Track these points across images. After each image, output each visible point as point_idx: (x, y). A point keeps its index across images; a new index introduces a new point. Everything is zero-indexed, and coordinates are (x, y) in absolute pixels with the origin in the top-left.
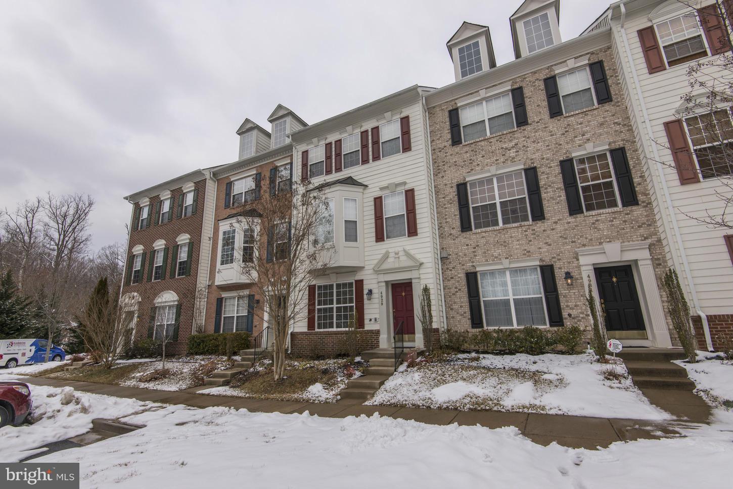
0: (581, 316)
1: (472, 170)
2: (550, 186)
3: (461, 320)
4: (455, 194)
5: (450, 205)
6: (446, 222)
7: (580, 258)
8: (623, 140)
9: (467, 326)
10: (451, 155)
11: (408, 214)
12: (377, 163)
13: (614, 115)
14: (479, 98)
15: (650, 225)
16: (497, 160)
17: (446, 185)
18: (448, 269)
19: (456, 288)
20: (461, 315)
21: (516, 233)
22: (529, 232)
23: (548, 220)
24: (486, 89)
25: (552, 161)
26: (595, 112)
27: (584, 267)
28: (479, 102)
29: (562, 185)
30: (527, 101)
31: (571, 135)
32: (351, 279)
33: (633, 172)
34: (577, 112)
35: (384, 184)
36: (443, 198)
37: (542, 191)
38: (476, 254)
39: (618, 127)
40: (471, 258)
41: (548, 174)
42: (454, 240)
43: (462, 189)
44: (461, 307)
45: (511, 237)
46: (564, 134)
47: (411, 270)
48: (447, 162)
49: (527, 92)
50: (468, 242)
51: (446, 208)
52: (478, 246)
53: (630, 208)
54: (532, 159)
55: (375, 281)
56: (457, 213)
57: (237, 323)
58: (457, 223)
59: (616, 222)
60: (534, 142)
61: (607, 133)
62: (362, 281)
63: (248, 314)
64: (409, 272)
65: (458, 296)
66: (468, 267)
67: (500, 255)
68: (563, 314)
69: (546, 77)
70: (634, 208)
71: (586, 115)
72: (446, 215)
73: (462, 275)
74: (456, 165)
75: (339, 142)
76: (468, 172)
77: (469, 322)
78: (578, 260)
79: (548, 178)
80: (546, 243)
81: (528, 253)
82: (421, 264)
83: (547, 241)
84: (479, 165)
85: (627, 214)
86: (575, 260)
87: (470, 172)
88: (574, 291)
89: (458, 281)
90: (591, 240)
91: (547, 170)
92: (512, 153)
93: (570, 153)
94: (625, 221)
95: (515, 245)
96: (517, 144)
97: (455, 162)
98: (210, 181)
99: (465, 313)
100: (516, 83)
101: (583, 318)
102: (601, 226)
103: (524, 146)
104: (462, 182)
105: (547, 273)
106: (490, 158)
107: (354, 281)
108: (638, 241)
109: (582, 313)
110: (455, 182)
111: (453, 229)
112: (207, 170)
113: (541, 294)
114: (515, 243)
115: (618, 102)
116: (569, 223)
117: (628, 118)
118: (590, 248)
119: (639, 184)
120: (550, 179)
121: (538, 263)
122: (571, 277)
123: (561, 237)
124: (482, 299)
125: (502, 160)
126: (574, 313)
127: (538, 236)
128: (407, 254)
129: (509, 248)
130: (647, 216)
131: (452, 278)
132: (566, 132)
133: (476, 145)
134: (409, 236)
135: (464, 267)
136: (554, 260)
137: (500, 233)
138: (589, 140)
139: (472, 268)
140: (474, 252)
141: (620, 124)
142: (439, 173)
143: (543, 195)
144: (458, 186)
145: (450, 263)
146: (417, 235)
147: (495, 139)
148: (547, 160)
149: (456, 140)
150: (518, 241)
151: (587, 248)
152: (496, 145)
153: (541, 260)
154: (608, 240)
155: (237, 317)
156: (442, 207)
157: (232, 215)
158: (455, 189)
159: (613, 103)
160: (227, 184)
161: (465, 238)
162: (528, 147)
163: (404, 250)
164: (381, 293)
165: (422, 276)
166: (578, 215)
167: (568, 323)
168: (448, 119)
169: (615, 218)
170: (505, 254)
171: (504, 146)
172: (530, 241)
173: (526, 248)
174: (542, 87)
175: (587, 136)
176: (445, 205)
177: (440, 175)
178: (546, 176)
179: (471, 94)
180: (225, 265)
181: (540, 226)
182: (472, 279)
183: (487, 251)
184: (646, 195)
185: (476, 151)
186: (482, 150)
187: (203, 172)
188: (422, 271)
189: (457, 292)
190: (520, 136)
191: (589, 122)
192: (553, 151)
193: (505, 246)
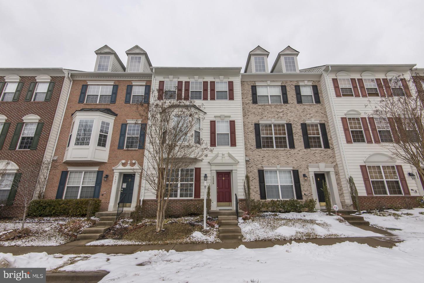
0: (309, 195)
1: (262, 118)
2: (297, 133)
3: (255, 195)
4: (253, 128)
5: (250, 134)
6: (249, 142)
7: (309, 168)
8: (324, 121)
9: (258, 198)
10: (252, 108)
11: (231, 133)
12: (213, 101)
13: (321, 109)
14: (266, 84)
15: (333, 158)
16: (274, 116)
17: (249, 122)
18: (248, 167)
19: (253, 177)
20: (255, 192)
21: (282, 152)
22: (288, 153)
23: (296, 149)
24: (271, 81)
25: (298, 122)
26: (314, 106)
27: (311, 172)
28: (266, 86)
29: (302, 134)
30: (288, 93)
31: (305, 113)
32: (192, 167)
33: (328, 134)
34: (308, 104)
35: (218, 114)
36: (247, 129)
37: (294, 135)
38: (263, 161)
39: (322, 115)
40: (261, 162)
41: (296, 128)
42: (252, 152)
43: (257, 126)
44: (255, 188)
45: (280, 154)
46: (302, 112)
47: (232, 165)
48: (250, 111)
49: (288, 89)
50: (260, 154)
51: (248, 134)
52: (264, 157)
53: (327, 149)
54: (290, 120)
55: (209, 169)
56: (254, 138)
57: (82, 192)
58: (254, 143)
59: (322, 154)
60: (290, 112)
61: (319, 116)
62: (200, 169)
63: (96, 186)
64: (231, 166)
65: (254, 182)
66: (259, 167)
67: (275, 162)
68: (302, 193)
69: (295, 85)
70: (328, 149)
71: (311, 106)
72: (248, 138)
73: (256, 171)
74: (254, 114)
75: (187, 83)
76: (260, 119)
77: (259, 196)
78: (308, 169)
79: (296, 130)
80: (295, 160)
81: (287, 163)
82: (238, 162)
83: (296, 159)
84: (266, 116)
85: (326, 152)
86: (307, 169)
87: (261, 119)
88: (306, 183)
89: (254, 174)
90: (313, 161)
91: (296, 126)
92: (281, 115)
93: (305, 121)
94: (325, 155)
95: (282, 159)
96: (283, 111)
97: (254, 112)
98: (67, 80)
99: (257, 191)
100: (283, 83)
101: (310, 196)
102: (317, 155)
103: (286, 113)
104: (257, 123)
105: (296, 173)
106: (271, 114)
107: (194, 168)
108: (330, 163)
109: (310, 193)
110: (254, 122)
111: (252, 146)
112: (67, 71)
113: (292, 183)
114: (282, 158)
115: (323, 104)
116: (304, 152)
117: (326, 112)
118: (313, 164)
119: (330, 140)
120: (297, 130)
121: (292, 169)
122: (306, 177)
123: (301, 158)
124: (266, 184)
125: (277, 117)
126: (306, 193)
127: (292, 156)
128: (230, 156)
129: (279, 160)
130: (333, 154)
131: (251, 172)
132: (304, 111)
133: (264, 106)
134: (231, 146)
135: (257, 167)
136: (298, 168)
137: (275, 152)
138: (312, 117)
139: (261, 168)
140: (262, 159)
141: (323, 114)
142: (245, 115)
143: (294, 137)
144: (256, 124)
145: (250, 164)
146: (236, 146)
147: (274, 106)
148: (296, 121)
149: (255, 101)
150: (283, 157)
151: (311, 164)
152: (274, 109)
153: (293, 168)
154: (319, 162)
155: (83, 187)
156: (247, 134)
157: (88, 110)
158: (253, 126)
159: (321, 104)
160: (83, 85)
161: (258, 152)
162: (288, 114)
163: (229, 154)
164: (213, 177)
165: (238, 169)
166: (308, 149)
167: (304, 198)
168: (251, 90)
169: (322, 153)
170: (277, 163)
171: (278, 110)
172: (289, 158)
173: (286, 161)
174: (294, 89)
175: (311, 115)
176: (248, 133)
177: (246, 117)
178: (295, 129)
179: (263, 81)
180: (79, 146)
181: (292, 151)
182: (261, 173)
183: (269, 160)
184: (332, 145)
185: (265, 110)
186: (268, 110)
187: (64, 71)
188: (238, 166)
189: (253, 179)
190: (285, 107)
191: (312, 109)
192: (298, 118)
193: (277, 159)
